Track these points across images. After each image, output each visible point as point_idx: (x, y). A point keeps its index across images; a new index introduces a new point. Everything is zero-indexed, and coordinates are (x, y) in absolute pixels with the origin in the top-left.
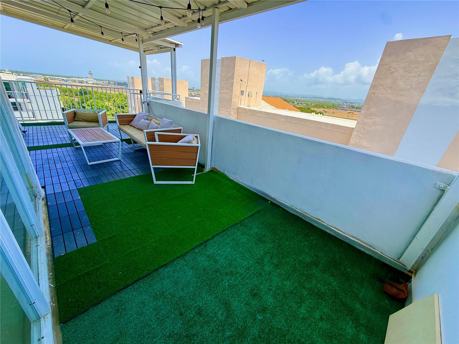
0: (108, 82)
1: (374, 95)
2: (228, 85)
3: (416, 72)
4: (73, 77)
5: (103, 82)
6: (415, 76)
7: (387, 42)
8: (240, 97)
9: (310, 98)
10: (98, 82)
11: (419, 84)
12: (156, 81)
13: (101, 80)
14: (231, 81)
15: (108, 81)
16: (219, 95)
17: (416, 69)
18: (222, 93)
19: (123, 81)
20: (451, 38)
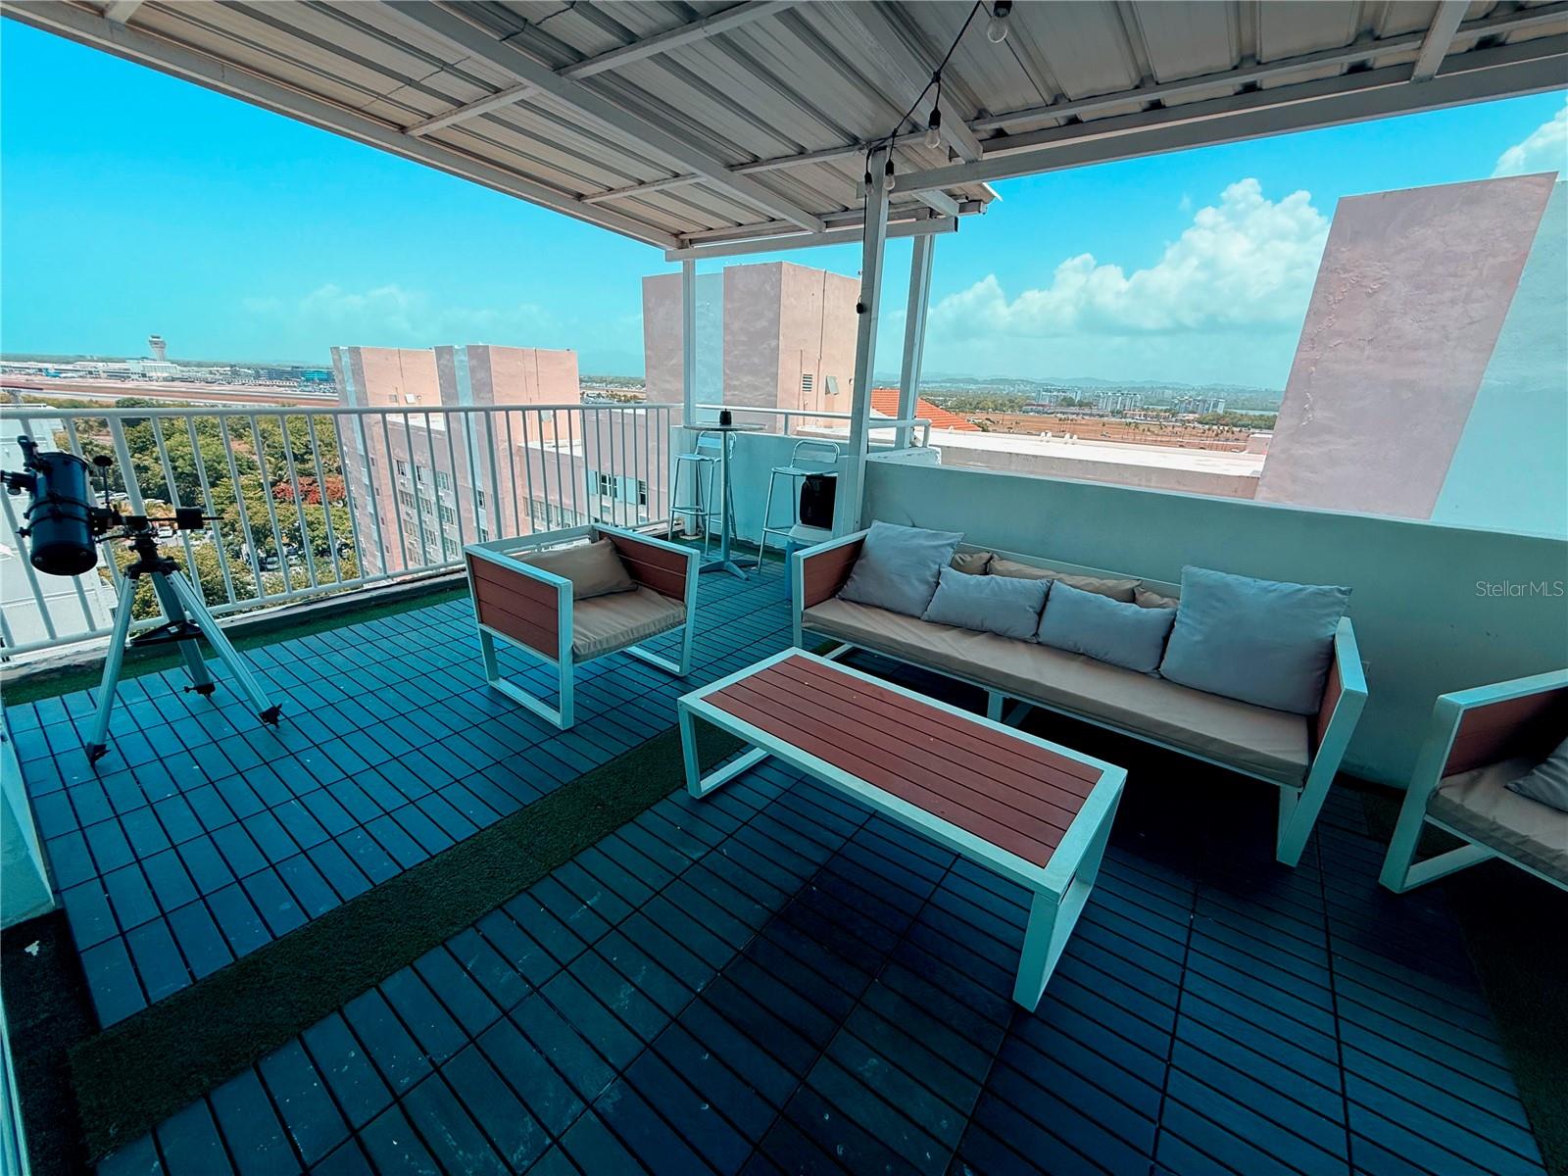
0: (229, 369)
1: (1315, 366)
2: (756, 360)
3: (1456, 287)
4: (82, 358)
5: (211, 373)
6: (1453, 302)
7: (1340, 199)
8: (801, 397)
9: (936, 382)
10: (189, 371)
11: (1470, 324)
12: (456, 358)
13: (199, 365)
14: (769, 345)
15: (232, 366)
16: (724, 395)
17: (1452, 279)
18: (735, 388)
19: (287, 364)
20: (1557, 180)
